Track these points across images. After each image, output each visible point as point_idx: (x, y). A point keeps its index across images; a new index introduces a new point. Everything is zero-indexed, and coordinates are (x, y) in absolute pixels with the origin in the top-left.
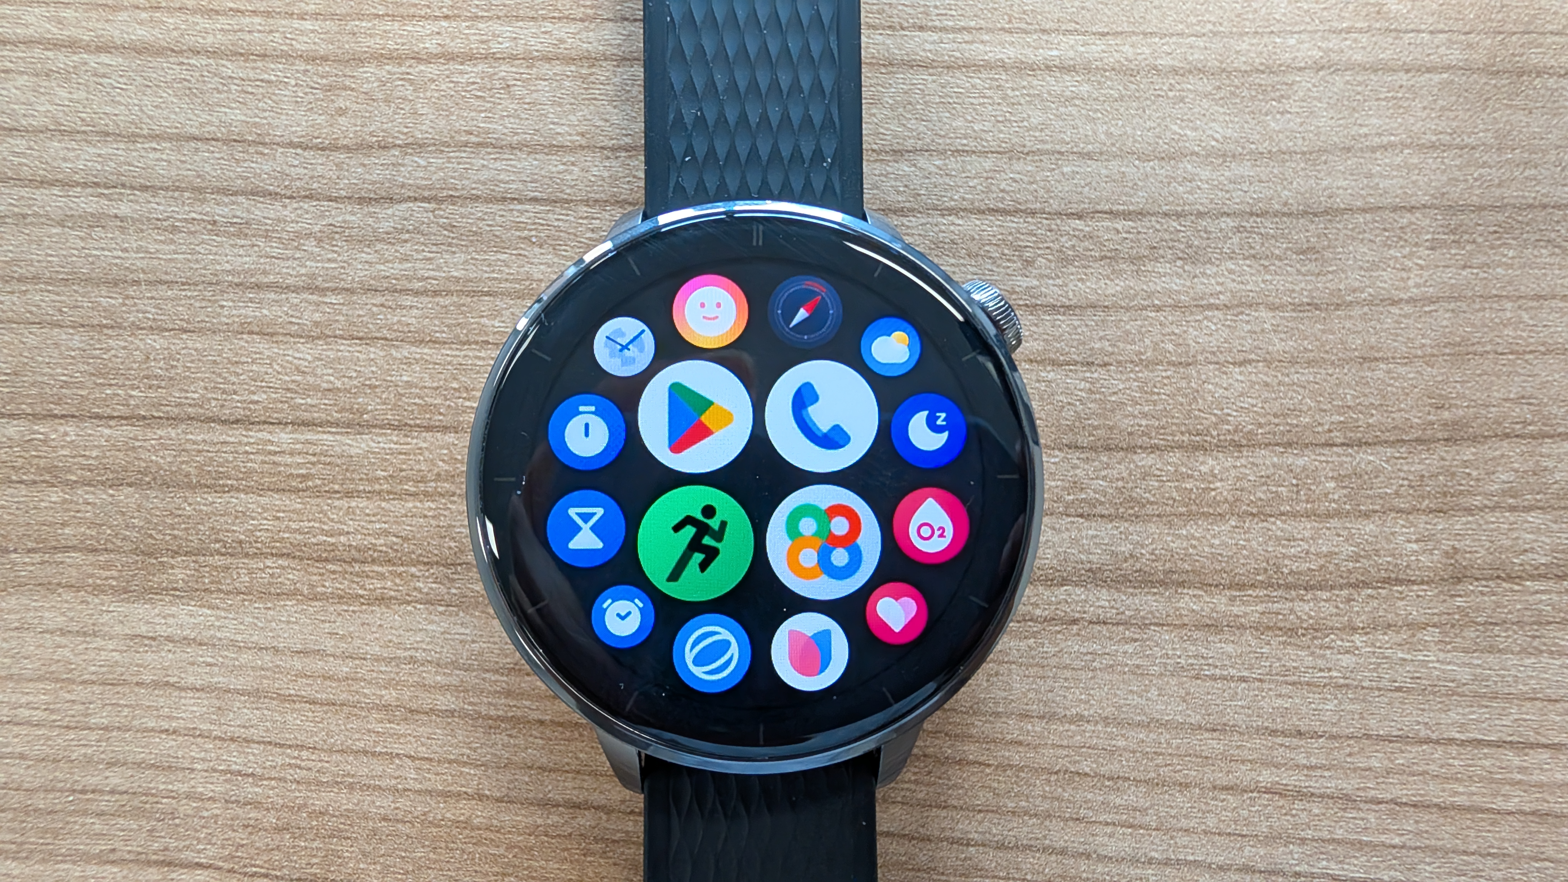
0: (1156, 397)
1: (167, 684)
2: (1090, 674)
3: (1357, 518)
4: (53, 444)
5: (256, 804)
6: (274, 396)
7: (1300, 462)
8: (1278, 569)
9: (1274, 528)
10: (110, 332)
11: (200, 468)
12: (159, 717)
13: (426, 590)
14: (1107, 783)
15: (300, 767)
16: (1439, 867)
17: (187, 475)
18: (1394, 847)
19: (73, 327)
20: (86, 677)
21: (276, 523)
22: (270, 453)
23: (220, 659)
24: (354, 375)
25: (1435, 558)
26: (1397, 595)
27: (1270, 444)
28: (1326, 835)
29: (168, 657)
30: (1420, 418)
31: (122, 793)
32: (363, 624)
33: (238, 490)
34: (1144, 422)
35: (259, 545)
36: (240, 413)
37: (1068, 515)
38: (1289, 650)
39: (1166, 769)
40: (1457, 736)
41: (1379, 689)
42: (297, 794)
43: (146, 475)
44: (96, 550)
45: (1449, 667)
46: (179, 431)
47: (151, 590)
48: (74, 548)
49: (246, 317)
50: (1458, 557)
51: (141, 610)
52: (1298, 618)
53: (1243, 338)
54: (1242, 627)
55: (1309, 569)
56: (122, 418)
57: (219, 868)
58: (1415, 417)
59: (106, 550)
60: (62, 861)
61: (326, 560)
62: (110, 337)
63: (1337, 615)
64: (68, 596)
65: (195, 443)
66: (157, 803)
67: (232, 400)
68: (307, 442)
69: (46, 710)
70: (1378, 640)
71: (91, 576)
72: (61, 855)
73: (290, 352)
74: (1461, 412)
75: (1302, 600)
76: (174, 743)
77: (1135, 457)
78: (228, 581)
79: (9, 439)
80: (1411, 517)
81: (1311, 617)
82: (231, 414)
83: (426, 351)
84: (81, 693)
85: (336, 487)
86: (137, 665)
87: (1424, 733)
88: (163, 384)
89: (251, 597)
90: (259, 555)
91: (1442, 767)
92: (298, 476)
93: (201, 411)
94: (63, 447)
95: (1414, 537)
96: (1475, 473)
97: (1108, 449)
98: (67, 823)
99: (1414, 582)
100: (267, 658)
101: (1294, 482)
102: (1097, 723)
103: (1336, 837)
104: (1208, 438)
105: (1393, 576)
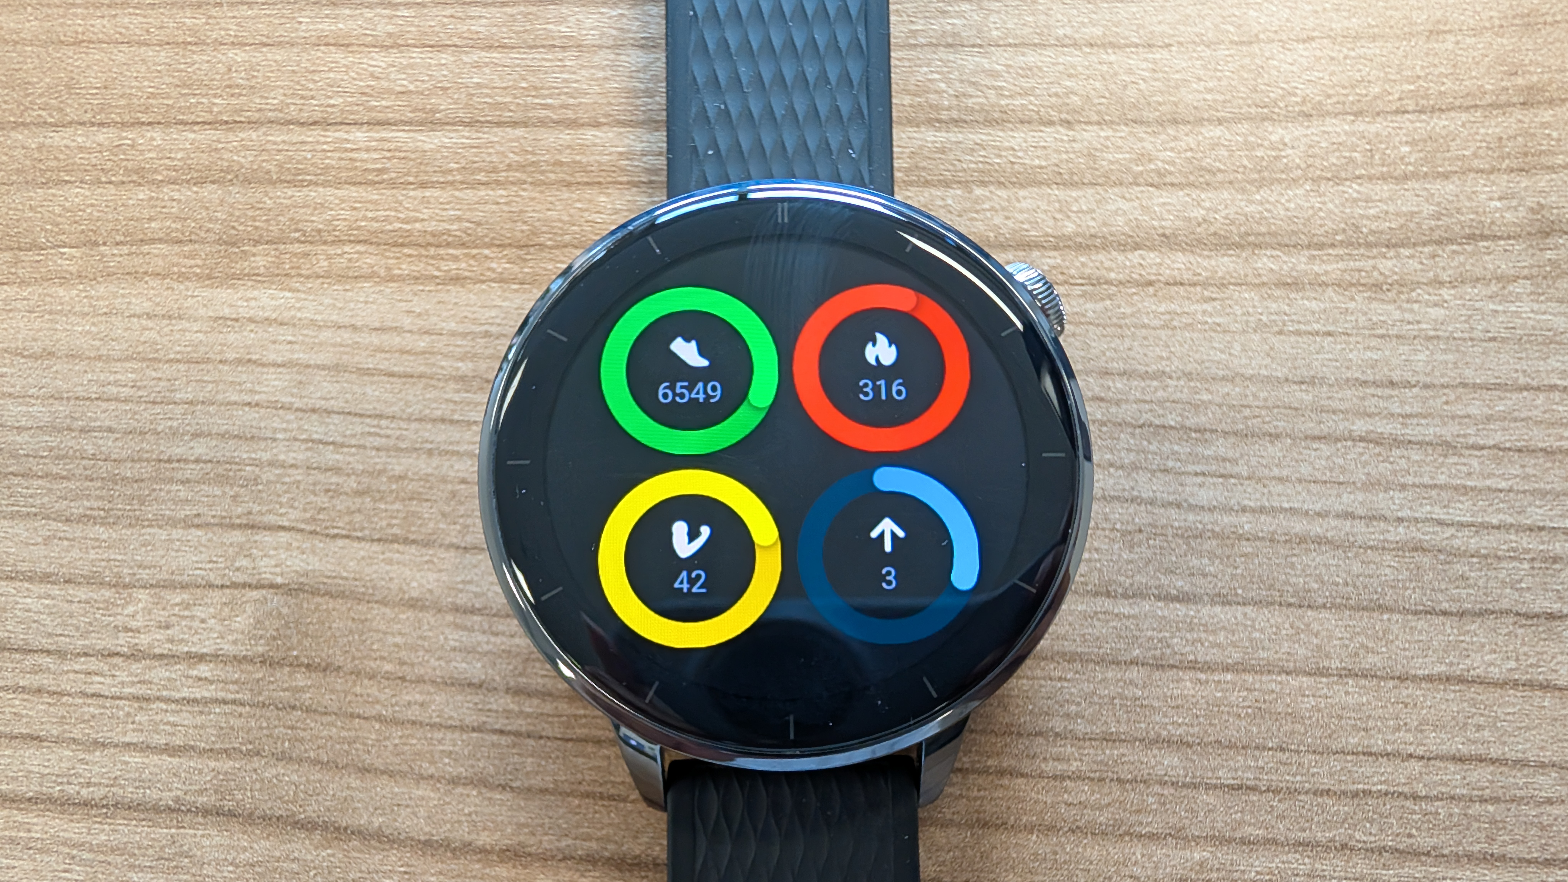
0: (1219, 74)
1: (249, 361)
2: (1170, 333)
3: (1435, 178)
4: (140, 148)
5: (336, 470)
6: (350, 99)
7: (1373, 129)
8: (1357, 228)
9: (1350, 191)
10: (194, 48)
11: (280, 166)
12: (242, 391)
13: (500, 270)
14: (1193, 435)
15: (378, 435)
16: (1551, 510)
17: (268, 172)
18: (1501, 491)
19: (160, 45)
20: (172, 356)
21: (354, 213)
22: (346, 150)
23: (301, 338)
24: (426, 78)
25: (1520, 215)
26: (1483, 250)
27: (1339, 113)
28: (1426, 480)
29: (250, 336)
30: (1492, 84)
31: (205, 462)
32: (439, 302)
33: (316, 184)
34: (1209, 97)
35: (337, 233)
36: (317, 116)
37: (1138, 185)
38: (1374, 305)
39: (1255, 421)
40: (1559, 382)
41: (1472, 339)
42: (377, 460)
43: (229, 173)
44: (181, 242)
45: (1544, 317)
46: (260, 133)
47: (234, 276)
48: (160, 240)
49: (323, 31)
50: (1544, 212)
51: (223, 294)
52: (1381, 274)
53: (1305, 18)
54: (1325, 284)
55: (1390, 228)
56: (204, 123)
57: (302, 531)
58: (1488, 83)
59: (191, 241)
60: (148, 526)
61: (402, 245)
62: (194, 52)
63: (1422, 270)
64: (154, 283)
65: (275, 143)
66: (240, 470)
67: (310, 105)
68: (382, 140)
69: (133, 387)
70: (1466, 293)
71: (177, 265)
72: (148, 520)
73: (365, 61)
74: (1535, 78)
75: (1385, 257)
76: (257, 415)
77: (1203, 130)
78: (308, 266)
79: (99, 145)
80: (1492, 177)
81: (1396, 273)
82: (309, 117)
83: (495, 55)
84: (166, 370)
85: (411, 179)
86: (220, 344)
87: (1522, 381)
88: (244, 92)
89: (329, 280)
90: (338, 242)
91: (1545, 412)
92: (374, 170)
93: (281, 115)
94: (150, 150)
95: (1496, 196)
96: (1555, 134)
97: (1175, 122)
98: (154, 490)
99: (1500, 238)
100: (346, 336)
101: (1368, 147)
102: (1179, 379)
103: (1438, 482)
104: (1276, 110)
105: (1478, 232)
